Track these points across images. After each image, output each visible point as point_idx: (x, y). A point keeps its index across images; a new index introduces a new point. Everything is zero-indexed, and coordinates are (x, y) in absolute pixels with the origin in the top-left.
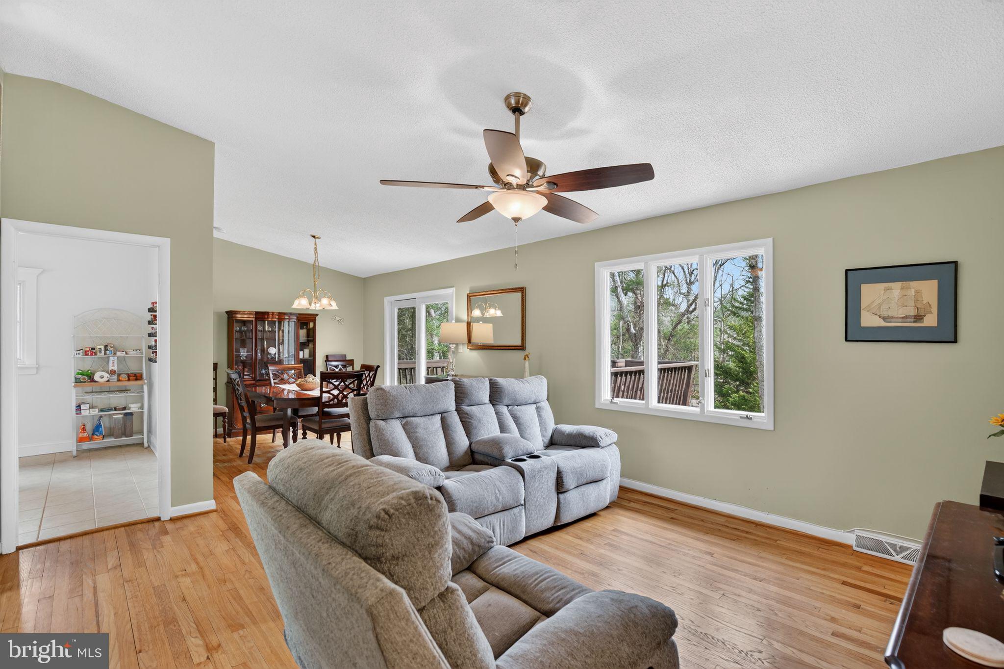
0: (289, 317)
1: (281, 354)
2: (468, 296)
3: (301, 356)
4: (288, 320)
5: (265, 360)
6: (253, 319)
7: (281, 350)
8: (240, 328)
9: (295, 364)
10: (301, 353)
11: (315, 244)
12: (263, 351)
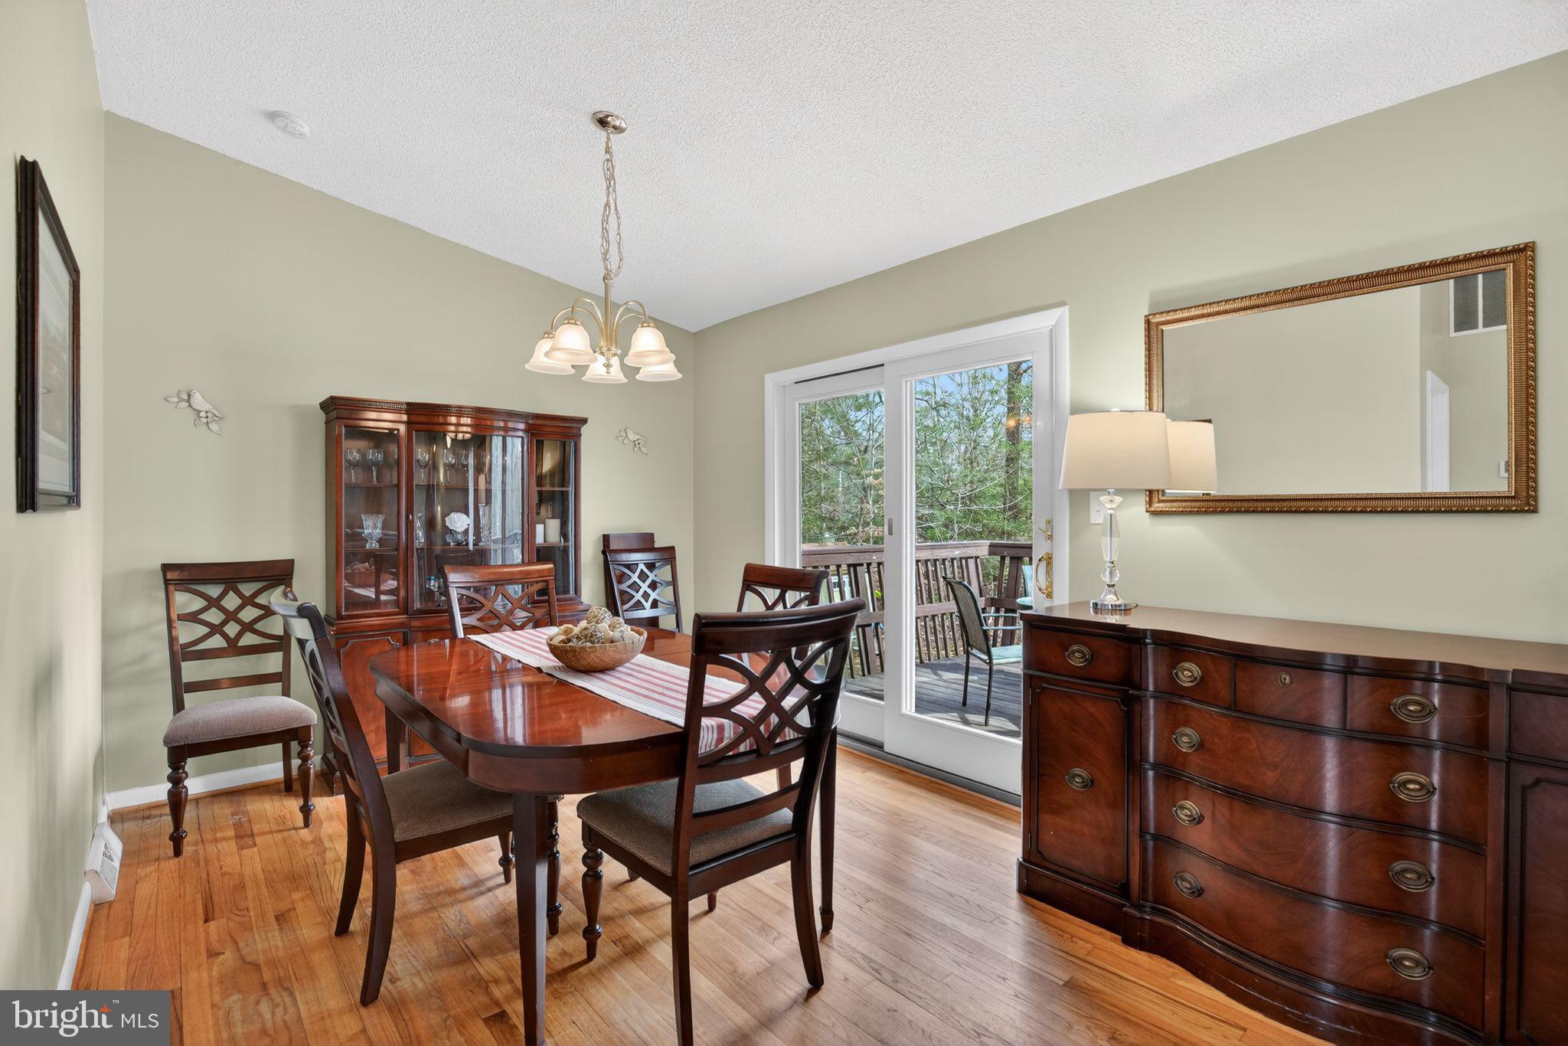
0: (506, 421)
1: (484, 533)
2: (1148, 322)
3: (539, 540)
4: (502, 433)
5: (438, 549)
6: (402, 428)
7: (483, 521)
8: (364, 455)
9: (523, 563)
10: (540, 528)
11: (608, 150)
12: (430, 524)
